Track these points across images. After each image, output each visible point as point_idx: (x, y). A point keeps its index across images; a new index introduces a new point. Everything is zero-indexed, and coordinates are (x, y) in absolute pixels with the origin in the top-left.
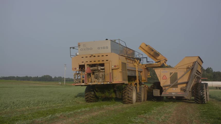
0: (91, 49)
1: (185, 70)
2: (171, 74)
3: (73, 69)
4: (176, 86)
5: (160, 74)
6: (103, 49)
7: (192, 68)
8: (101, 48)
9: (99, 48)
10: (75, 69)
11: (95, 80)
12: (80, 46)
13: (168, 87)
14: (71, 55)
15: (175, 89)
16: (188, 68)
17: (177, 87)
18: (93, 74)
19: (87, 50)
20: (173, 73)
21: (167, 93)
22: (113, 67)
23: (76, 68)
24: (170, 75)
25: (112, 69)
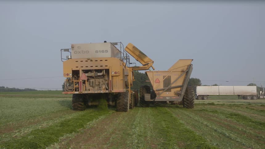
0: (87, 52)
1: (180, 73)
2: (164, 77)
3: (64, 75)
4: (169, 90)
5: (152, 77)
6: (102, 52)
7: (187, 71)
8: (100, 51)
9: (97, 52)
10: (68, 75)
11: (90, 88)
12: (73, 48)
13: (162, 91)
14: (62, 59)
15: (168, 93)
16: (183, 71)
17: (171, 91)
18: (88, 81)
19: (82, 53)
20: (167, 77)
21: (161, 98)
22: (113, 73)
23: (69, 73)
24: (163, 79)
25: (112, 76)
